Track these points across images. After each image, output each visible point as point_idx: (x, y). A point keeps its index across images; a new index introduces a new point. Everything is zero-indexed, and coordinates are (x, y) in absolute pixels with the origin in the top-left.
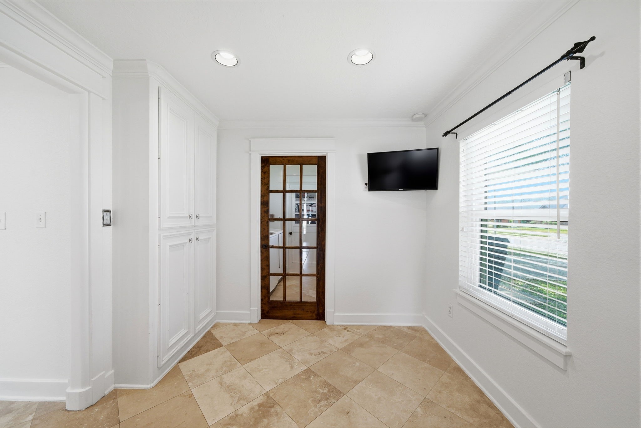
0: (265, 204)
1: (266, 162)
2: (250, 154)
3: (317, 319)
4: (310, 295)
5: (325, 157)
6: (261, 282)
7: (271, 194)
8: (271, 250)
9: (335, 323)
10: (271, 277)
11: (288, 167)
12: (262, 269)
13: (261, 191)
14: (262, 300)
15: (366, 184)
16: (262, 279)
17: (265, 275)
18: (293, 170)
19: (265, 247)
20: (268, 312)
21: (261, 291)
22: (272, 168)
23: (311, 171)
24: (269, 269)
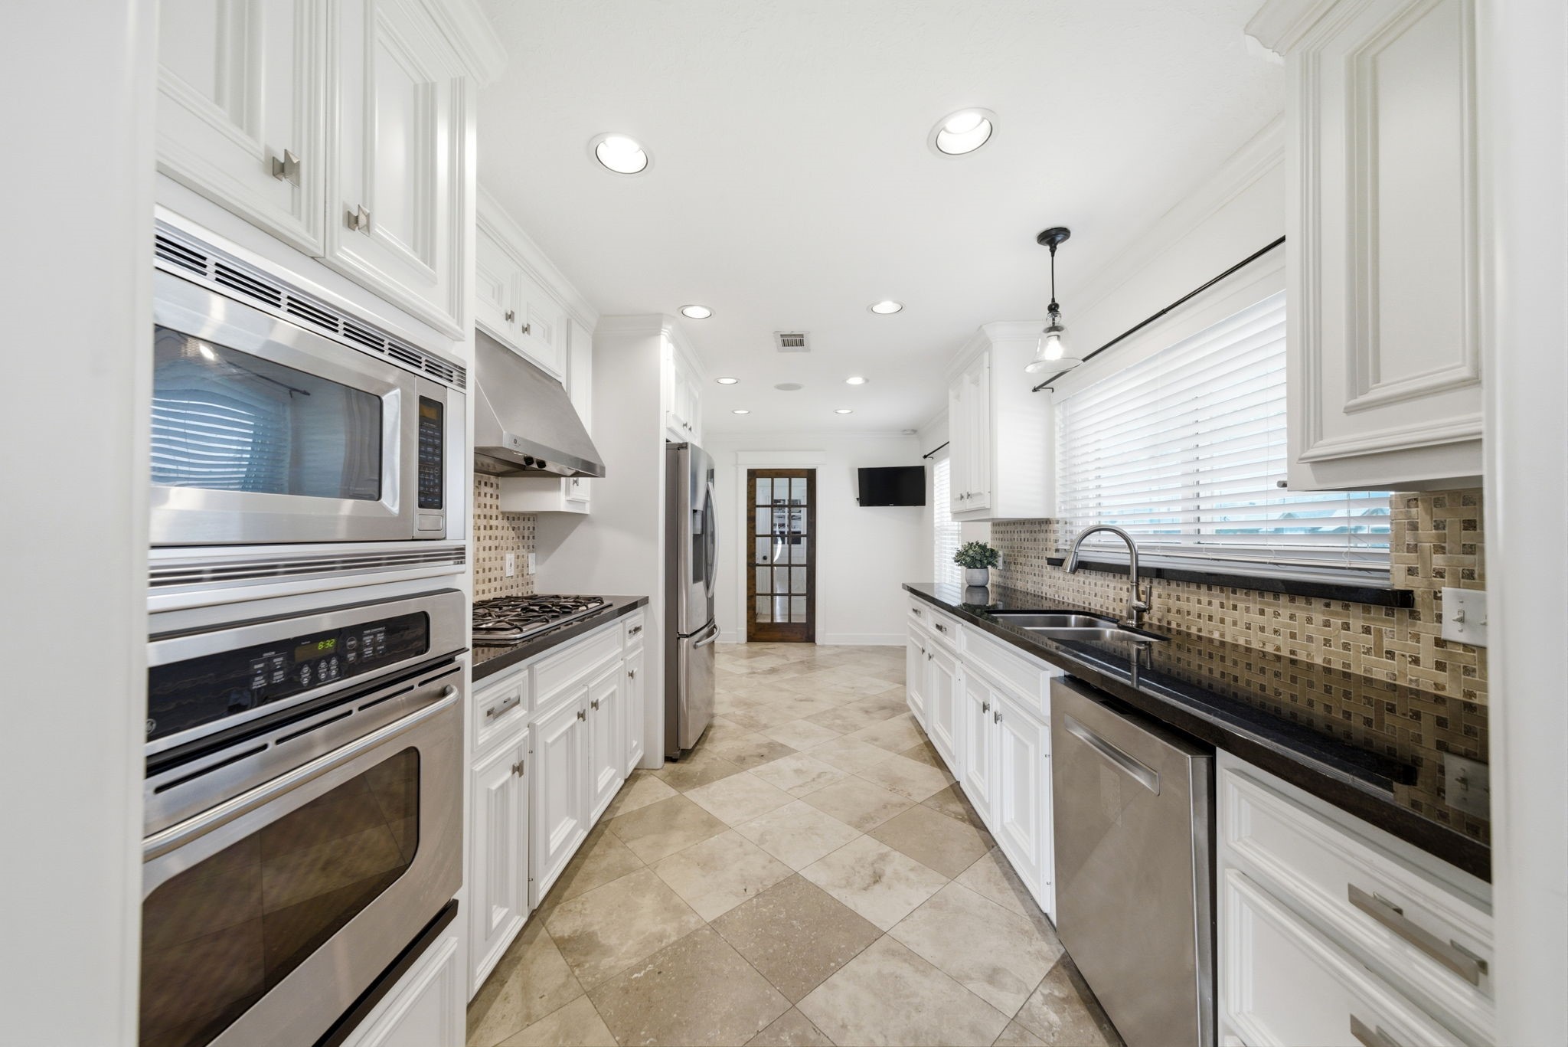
0: (751, 520)
1: (753, 475)
2: (737, 468)
3: (807, 641)
4: (800, 615)
5: (815, 470)
6: (748, 602)
7: (757, 509)
8: (757, 568)
9: (826, 644)
10: (757, 597)
11: (776, 480)
12: (749, 589)
13: (748, 506)
14: (748, 621)
15: (858, 499)
16: (748, 599)
17: (752, 595)
18: (781, 483)
19: (752, 565)
20: (754, 635)
21: (748, 612)
22: (758, 480)
23: (800, 485)
24: (755, 589)
